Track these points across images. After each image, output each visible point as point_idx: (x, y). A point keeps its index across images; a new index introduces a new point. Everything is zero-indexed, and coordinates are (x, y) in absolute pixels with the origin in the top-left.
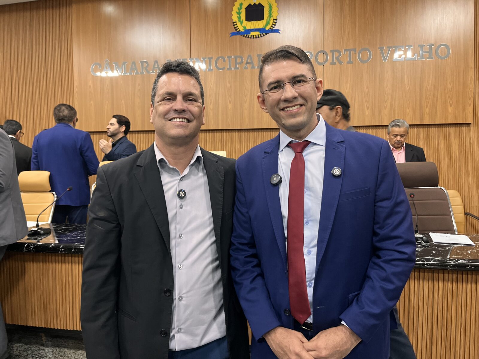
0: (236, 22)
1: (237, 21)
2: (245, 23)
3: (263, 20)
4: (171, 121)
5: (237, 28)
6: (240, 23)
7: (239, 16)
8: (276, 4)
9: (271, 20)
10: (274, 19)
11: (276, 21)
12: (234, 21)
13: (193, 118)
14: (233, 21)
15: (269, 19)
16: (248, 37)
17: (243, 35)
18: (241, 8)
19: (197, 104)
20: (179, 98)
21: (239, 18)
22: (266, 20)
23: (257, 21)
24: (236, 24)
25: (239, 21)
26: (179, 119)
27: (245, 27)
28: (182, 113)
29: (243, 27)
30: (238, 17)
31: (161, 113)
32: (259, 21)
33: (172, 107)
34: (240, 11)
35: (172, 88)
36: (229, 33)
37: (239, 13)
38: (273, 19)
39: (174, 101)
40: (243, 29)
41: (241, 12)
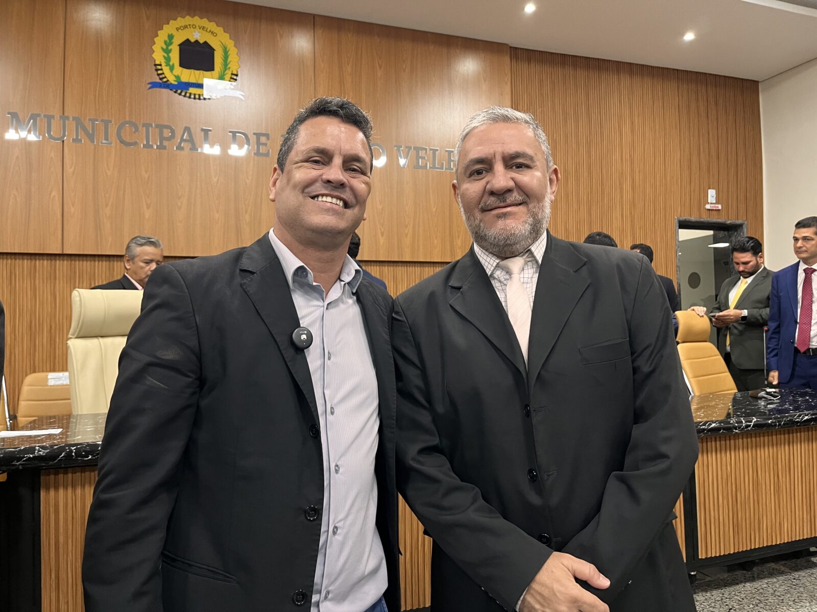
0: (160, 65)
1: (163, 64)
2: (178, 70)
3: (213, 72)
4: (316, 199)
5: (163, 76)
6: (168, 67)
7: (166, 55)
8: (236, 50)
9: (227, 74)
10: (232, 74)
11: (235, 77)
12: (157, 62)
13: (354, 201)
14: (155, 61)
15: (224, 72)
16: (185, 96)
17: (174, 90)
18: (171, 43)
19: (365, 179)
20: (337, 161)
21: (168, 59)
22: (218, 72)
23: (201, 71)
24: (161, 69)
25: (167, 64)
26: (332, 198)
27: (178, 77)
28: (338, 189)
29: (175, 76)
30: (164, 56)
31: (300, 182)
32: (205, 72)
33: (321, 175)
34: (170, 48)
35: (327, 143)
36: (148, 82)
37: (167, 51)
38: (230, 73)
39: (326, 165)
40: (175, 79)
41: (171, 50)
